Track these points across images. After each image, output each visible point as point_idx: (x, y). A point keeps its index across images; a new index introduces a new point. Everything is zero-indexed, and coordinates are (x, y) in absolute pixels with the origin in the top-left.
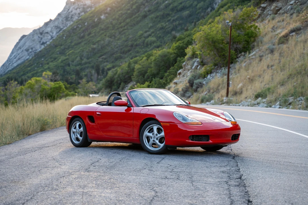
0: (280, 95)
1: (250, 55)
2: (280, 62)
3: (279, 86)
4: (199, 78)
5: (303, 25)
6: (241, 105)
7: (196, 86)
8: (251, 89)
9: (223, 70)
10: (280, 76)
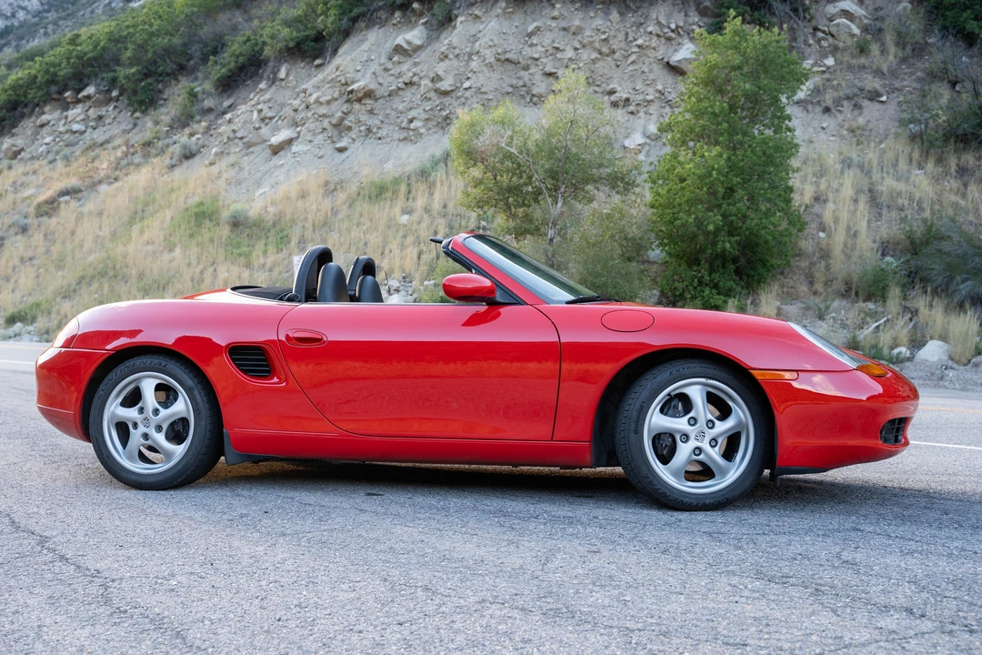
2: (48, 251)
3: (58, 299)
5: (85, 184)
10: (59, 280)
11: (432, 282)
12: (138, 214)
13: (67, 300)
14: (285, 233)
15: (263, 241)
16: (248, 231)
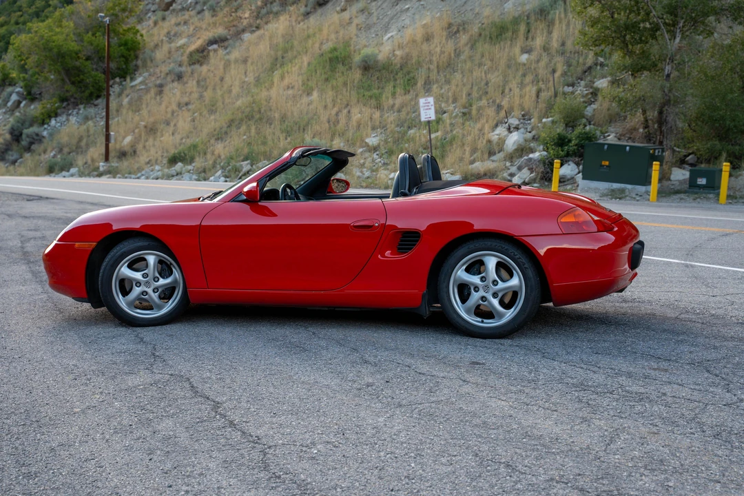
0: (219, 157)
1: (134, 83)
2: (201, 97)
3: (212, 141)
4: (31, 125)
5: (231, 33)
6: (143, 177)
7: (28, 139)
8: (154, 145)
9: (82, 109)
10: (213, 123)
11: (550, 119)
12: (278, 61)
13: (219, 142)
14: (412, 75)
15: (392, 84)
16: (378, 74)
